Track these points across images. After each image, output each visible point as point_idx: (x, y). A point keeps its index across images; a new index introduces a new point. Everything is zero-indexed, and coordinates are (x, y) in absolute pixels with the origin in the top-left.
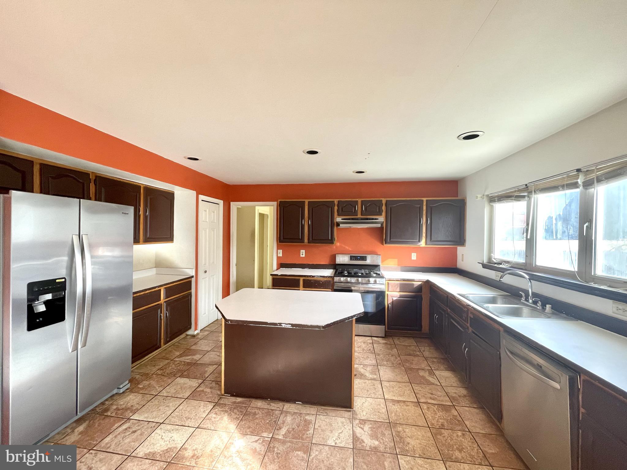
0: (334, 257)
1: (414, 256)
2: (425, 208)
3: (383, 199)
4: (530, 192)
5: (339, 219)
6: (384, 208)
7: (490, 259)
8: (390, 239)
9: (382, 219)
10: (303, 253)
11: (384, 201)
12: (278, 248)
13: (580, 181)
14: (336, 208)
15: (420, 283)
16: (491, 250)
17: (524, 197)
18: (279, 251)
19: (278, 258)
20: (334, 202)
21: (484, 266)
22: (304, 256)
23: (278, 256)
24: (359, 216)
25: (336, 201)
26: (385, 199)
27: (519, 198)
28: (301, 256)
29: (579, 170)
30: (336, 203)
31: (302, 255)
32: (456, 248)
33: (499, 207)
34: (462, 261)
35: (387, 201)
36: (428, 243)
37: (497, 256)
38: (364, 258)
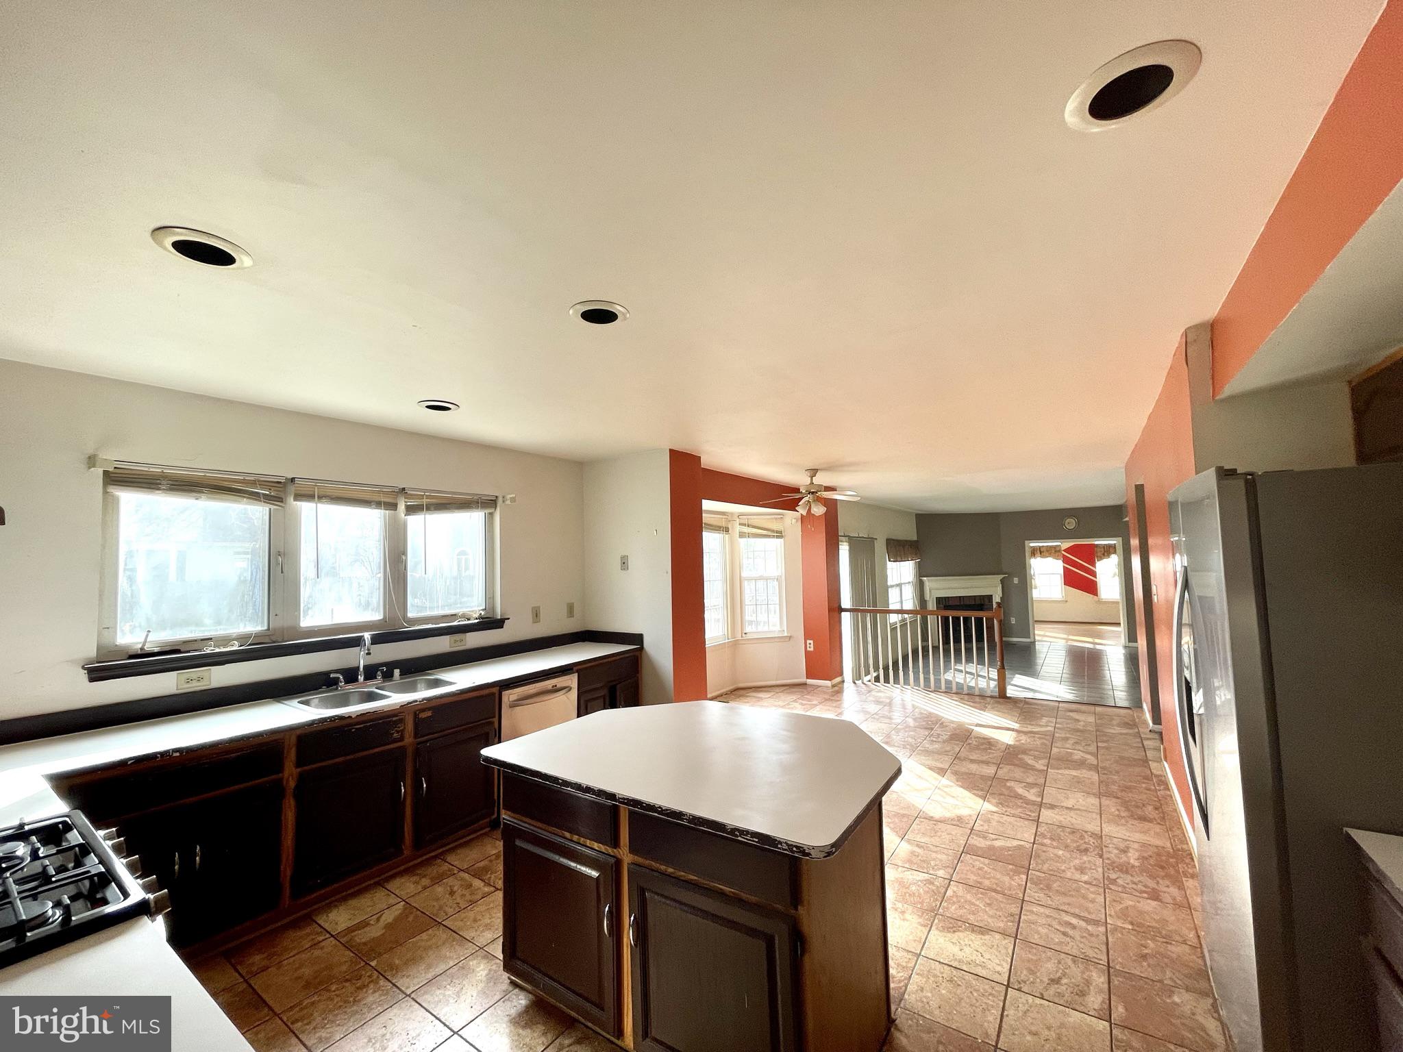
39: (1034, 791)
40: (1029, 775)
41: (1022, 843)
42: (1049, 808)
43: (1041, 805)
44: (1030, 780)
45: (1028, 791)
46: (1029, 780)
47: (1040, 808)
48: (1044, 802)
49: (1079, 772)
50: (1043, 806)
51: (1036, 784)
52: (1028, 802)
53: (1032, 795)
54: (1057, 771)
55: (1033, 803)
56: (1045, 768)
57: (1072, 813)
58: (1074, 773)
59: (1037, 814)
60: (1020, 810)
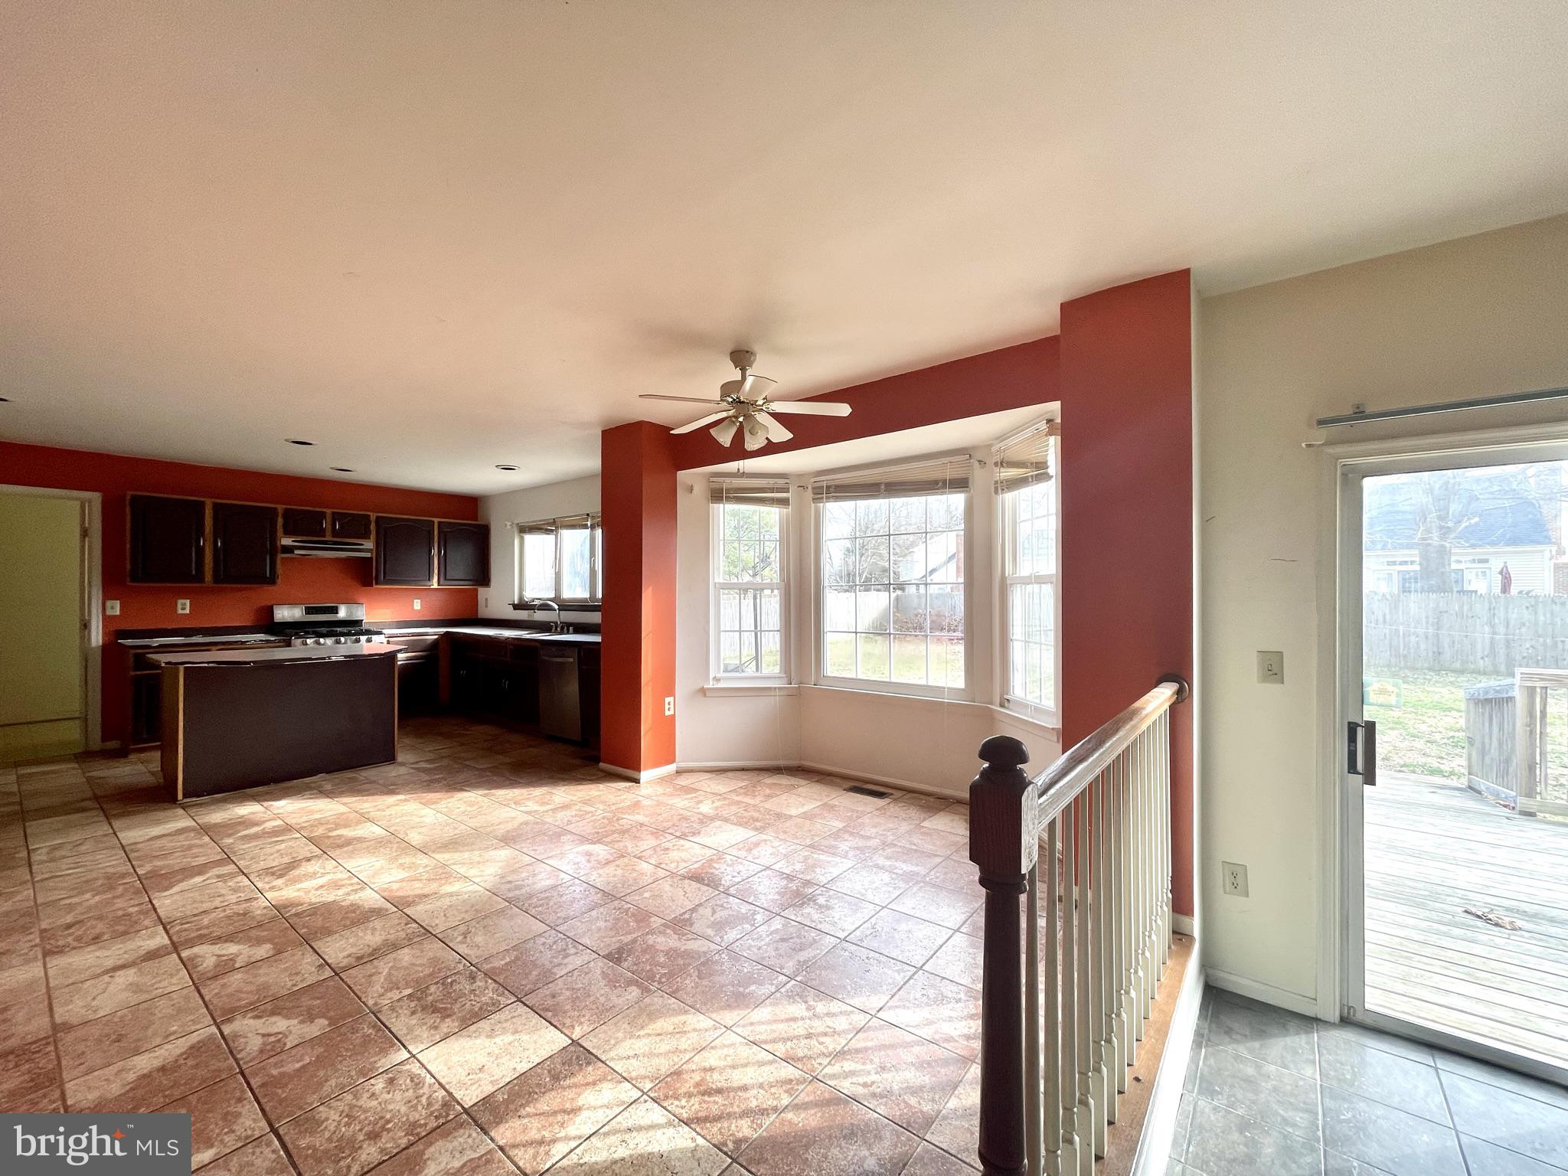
0: (270, 611)
1: (417, 605)
2: (436, 533)
3: (371, 514)
4: (557, 528)
5: (287, 541)
6: (373, 527)
7: (521, 598)
8: (384, 577)
9: (369, 544)
10: (184, 606)
11: (373, 516)
12: (107, 596)
13: (589, 523)
14: (280, 521)
15: (436, 637)
16: (521, 589)
17: (552, 531)
18: (109, 603)
19: (107, 620)
20: (276, 509)
21: (516, 607)
22: (187, 611)
23: (109, 612)
24: (328, 538)
25: (280, 508)
26: (376, 514)
27: (548, 532)
28: (180, 612)
29: (588, 515)
30: (280, 512)
31: (183, 609)
32: (476, 590)
33: (529, 538)
34: (486, 606)
35: (377, 517)
36: (441, 583)
37: (529, 595)
38: (335, 610)
39: (209, 962)
40: (249, 988)
41: (166, 894)
42: (158, 950)
43: (175, 947)
44: (236, 979)
45: (219, 956)
46: (238, 976)
47: (173, 943)
48: (175, 956)
49: (131, 1077)
50: (170, 948)
51: (215, 977)
52: (202, 939)
53: (208, 955)
54: (194, 1038)
55: (191, 943)
56: (227, 1029)
57: (109, 963)
58: (144, 1063)
59: (171, 932)
60: (206, 921)
